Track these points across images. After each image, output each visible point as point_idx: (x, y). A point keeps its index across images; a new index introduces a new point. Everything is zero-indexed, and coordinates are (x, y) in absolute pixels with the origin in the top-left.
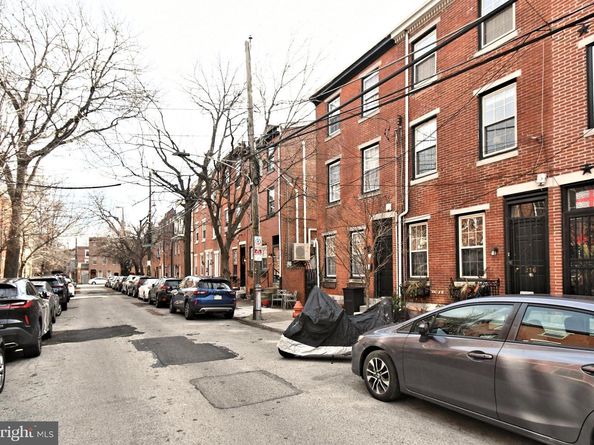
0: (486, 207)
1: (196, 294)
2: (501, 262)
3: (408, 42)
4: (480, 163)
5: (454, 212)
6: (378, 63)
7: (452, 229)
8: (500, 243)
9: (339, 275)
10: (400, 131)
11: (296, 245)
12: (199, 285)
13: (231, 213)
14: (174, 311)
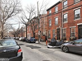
0: (75, 27)
1: (30, 40)
2: (78, 35)
3: (63, 2)
4: (74, 20)
5: (70, 27)
6: (58, 5)
7: (70, 30)
8: (77, 32)
9: (51, 37)
10: (62, 15)
11: (43, 32)
12: (31, 38)
13: (34, 27)
14: (26, 42)
